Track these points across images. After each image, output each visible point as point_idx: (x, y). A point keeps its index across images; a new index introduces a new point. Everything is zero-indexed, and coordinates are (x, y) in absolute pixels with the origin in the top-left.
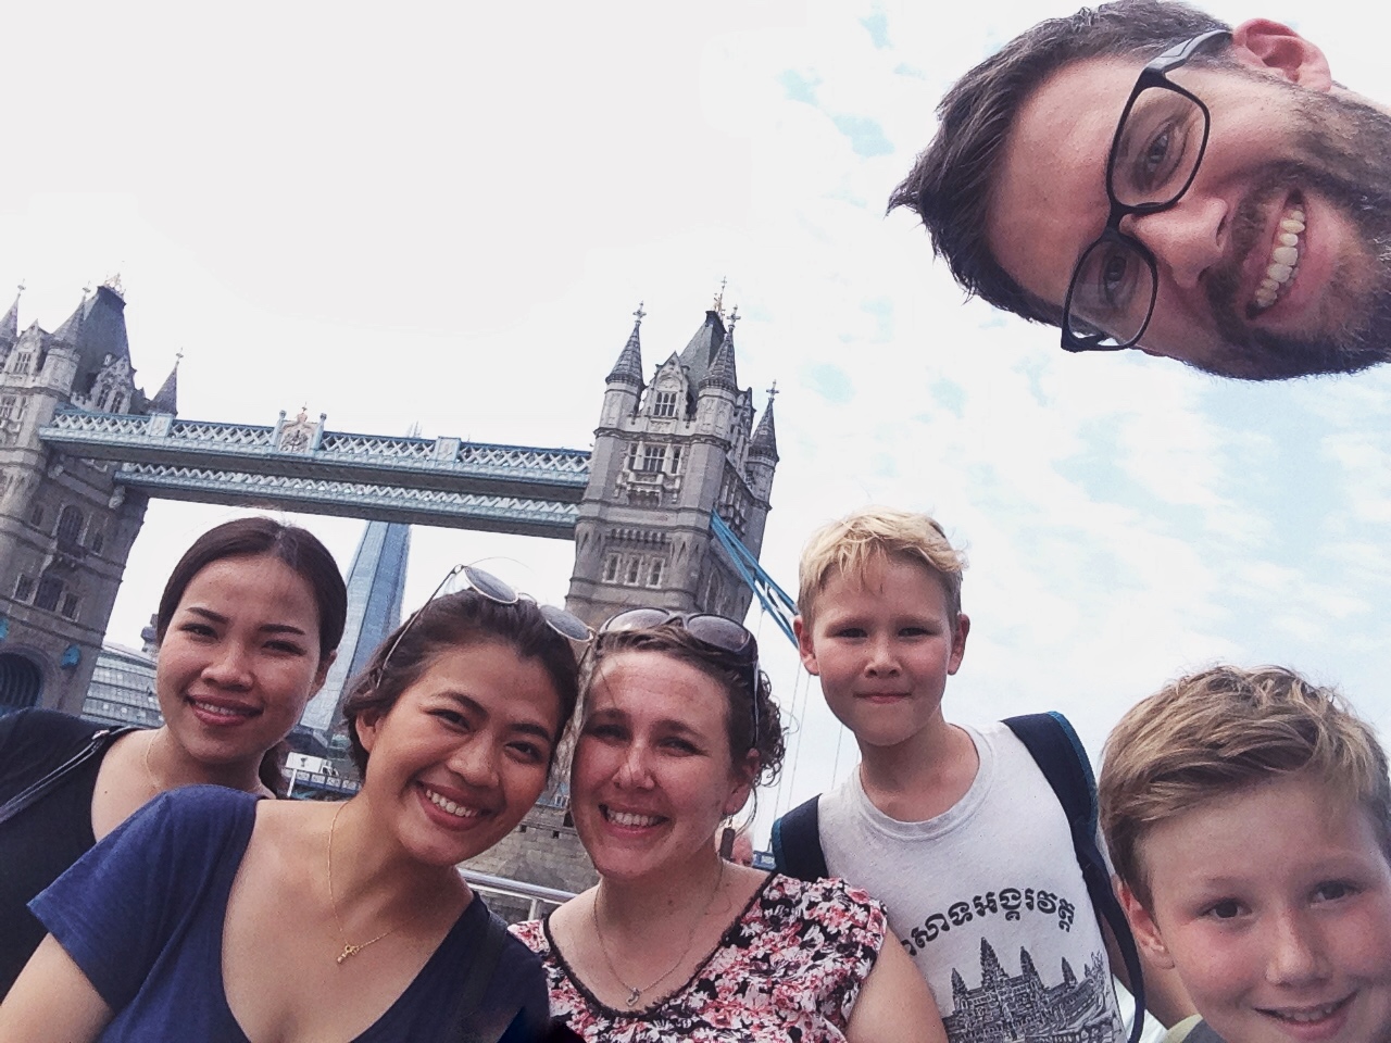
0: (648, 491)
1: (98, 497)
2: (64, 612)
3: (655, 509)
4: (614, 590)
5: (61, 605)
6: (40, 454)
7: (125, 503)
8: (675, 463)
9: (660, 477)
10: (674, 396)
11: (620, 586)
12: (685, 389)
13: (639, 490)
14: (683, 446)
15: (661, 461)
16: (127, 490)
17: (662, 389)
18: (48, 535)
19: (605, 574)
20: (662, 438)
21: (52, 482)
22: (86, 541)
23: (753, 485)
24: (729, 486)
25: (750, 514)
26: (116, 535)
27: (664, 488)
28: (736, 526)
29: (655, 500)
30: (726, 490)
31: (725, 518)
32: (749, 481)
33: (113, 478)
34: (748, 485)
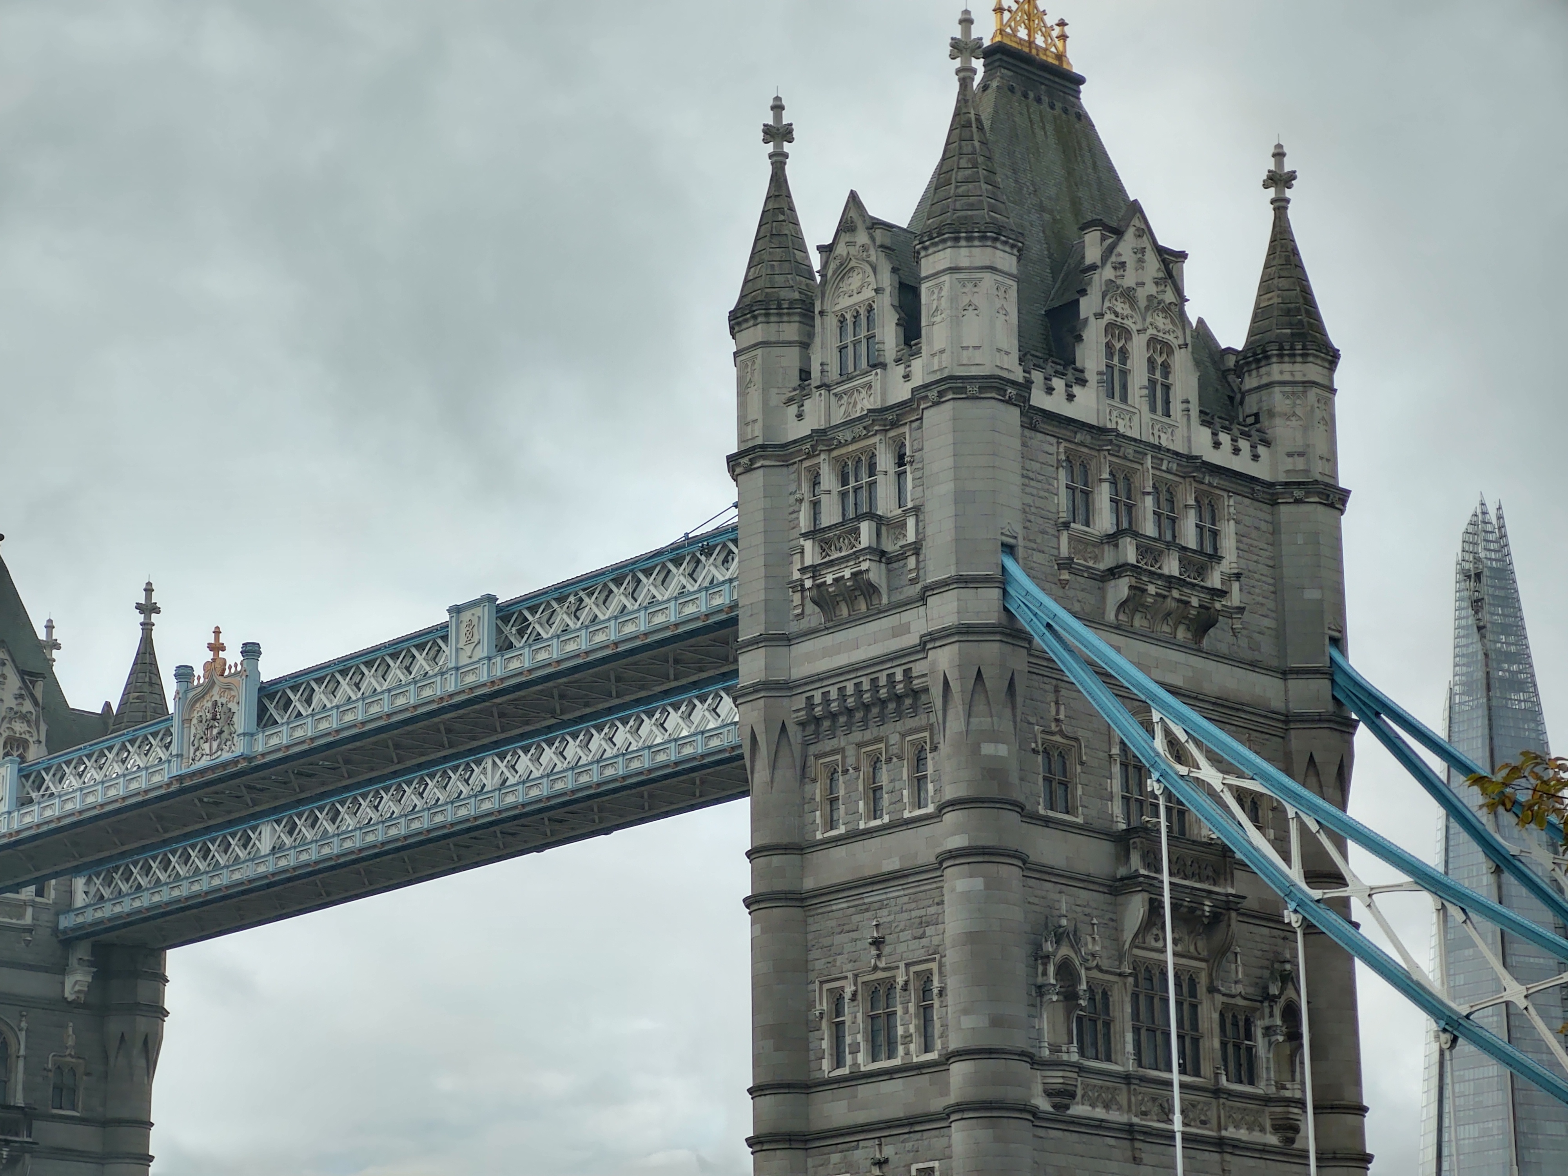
0: (847, 574)
1: (29, 985)
3: (876, 613)
4: (839, 853)
7: (103, 979)
8: (900, 475)
9: (865, 528)
10: (870, 309)
11: (855, 835)
12: (886, 279)
13: (829, 579)
14: (906, 429)
15: (872, 485)
16: (99, 948)
17: (845, 302)
19: (819, 817)
20: (859, 429)
22: (27, 1091)
23: (1261, 450)
24: (1114, 483)
25: (1275, 531)
26: (106, 1058)
27: (883, 553)
28: (1169, 579)
29: (870, 590)
30: (1103, 495)
31: (1114, 572)
32: (1244, 444)
33: (55, 930)
34: (1222, 458)
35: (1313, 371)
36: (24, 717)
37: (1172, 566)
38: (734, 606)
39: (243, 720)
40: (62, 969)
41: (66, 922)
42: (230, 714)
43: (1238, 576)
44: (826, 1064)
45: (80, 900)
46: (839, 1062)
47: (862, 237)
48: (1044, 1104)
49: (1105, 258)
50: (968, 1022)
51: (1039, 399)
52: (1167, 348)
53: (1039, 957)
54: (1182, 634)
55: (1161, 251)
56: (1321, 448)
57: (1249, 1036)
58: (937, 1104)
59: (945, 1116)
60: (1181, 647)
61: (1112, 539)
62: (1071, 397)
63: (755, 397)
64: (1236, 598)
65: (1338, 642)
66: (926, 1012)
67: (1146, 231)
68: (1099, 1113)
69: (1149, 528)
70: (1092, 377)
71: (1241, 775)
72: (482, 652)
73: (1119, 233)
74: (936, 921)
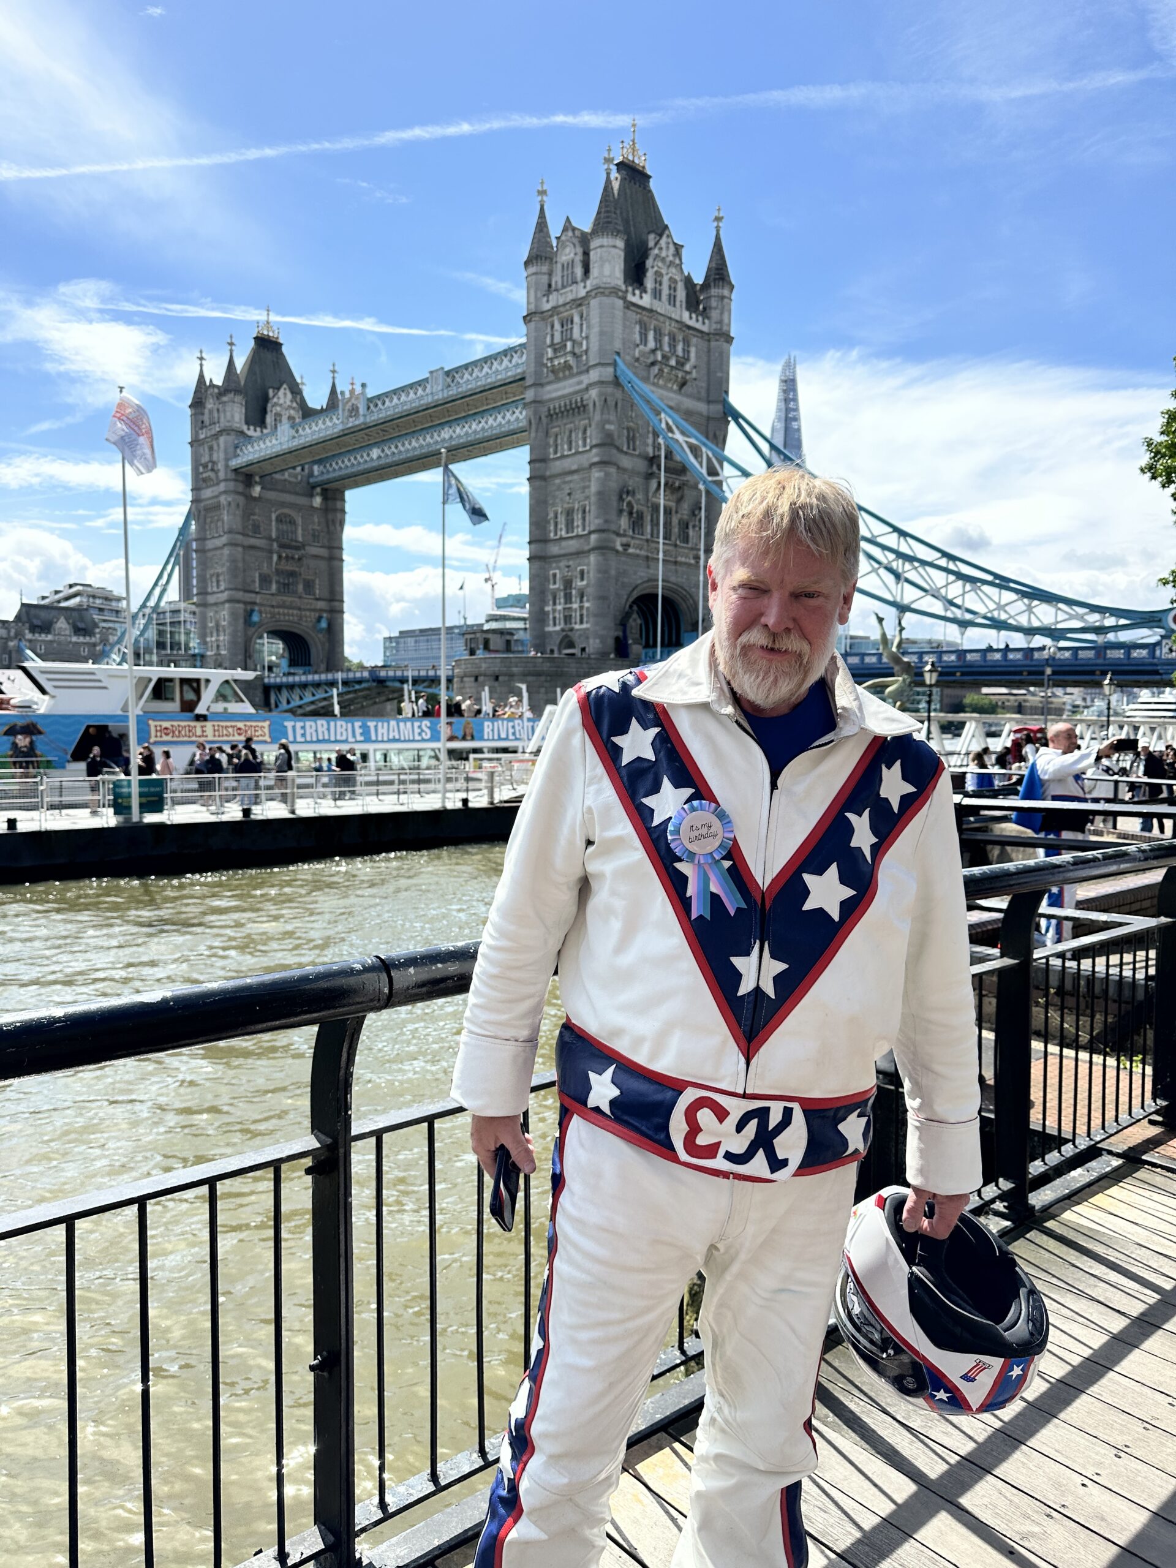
0: (562, 361)
1: (302, 501)
2: (305, 593)
3: (572, 376)
4: (558, 463)
5: (300, 588)
6: (235, 480)
7: (325, 498)
8: (582, 325)
9: (569, 344)
10: (573, 262)
11: (563, 457)
12: (580, 250)
14: (584, 307)
15: (572, 329)
16: (323, 490)
17: (564, 258)
18: (269, 539)
19: (551, 450)
20: (568, 307)
21: (255, 499)
22: (303, 535)
23: (706, 321)
24: (655, 331)
25: (709, 351)
26: (328, 526)
27: (575, 354)
28: (672, 367)
29: (570, 368)
30: (651, 335)
31: (653, 364)
32: (700, 318)
33: (308, 483)
34: (692, 323)
35: (726, 292)
36: (294, 409)
37: (673, 362)
38: (524, 372)
39: (362, 410)
40: (312, 496)
41: (312, 480)
42: (357, 408)
43: (695, 367)
44: (552, 535)
45: (316, 473)
46: (556, 534)
47: (570, 233)
48: (620, 548)
49: (656, 244)
50: (597, 521)
51: (630, 298)
52: (675, 282)
53: (621, 499)
54: (675, 387)
55: (675, 244)
56: (726, 321)
57: (687, 528)
58: (586, 548)
59: (589, 551)
60: (675, 392)
61: (653, 351)
62: (641, 297)
63: (532, 292)
64: (694, 374)
65: (727, 392)
66: (584, 519)
67: (669, 236)
68: (638, 551)
69: (666, 348)
70: (649, 291)
71: (688, 436)
72: (440, 388)
73: (661, 235)
74: (589, 487)
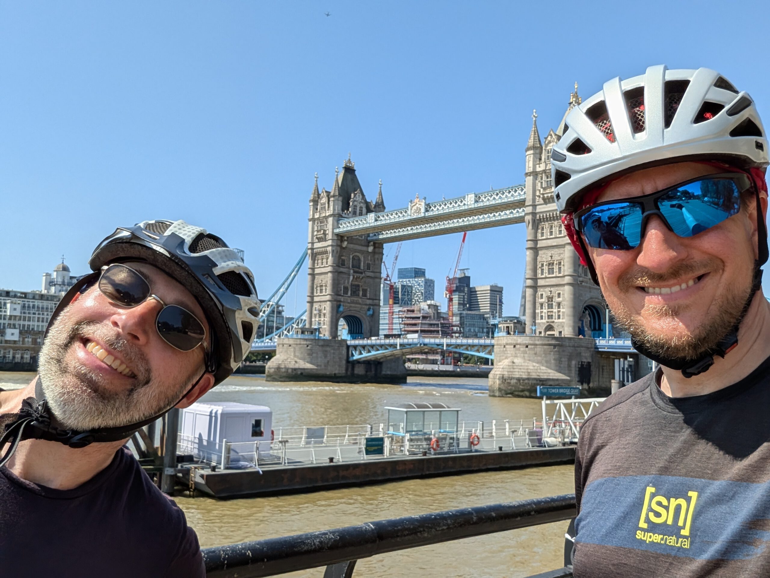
0: (549, 195)
1: (364, 248)
2: (363, 295)
4: (544, 241)
5: (361, 293)
6: (337, 240)
7: (375, 248)
11: (547, 239)
16: (374, 244)
18: (349, 268)
19: (540, 235)
21: (344, 248)
22: (364, 266)
26: (375, 262)
33: (367, 240)
38: (525, 198)
39: (423, 210)
40: (368, 246)
41: (369, 238)
42: (420, 209)
46: (542, 275)
48: (579, 283)
50: (569, 270)
58: (563, 283)
66: (560, 268)
68: (586, 284)
72: (473, 202)
74: (563, 254)
